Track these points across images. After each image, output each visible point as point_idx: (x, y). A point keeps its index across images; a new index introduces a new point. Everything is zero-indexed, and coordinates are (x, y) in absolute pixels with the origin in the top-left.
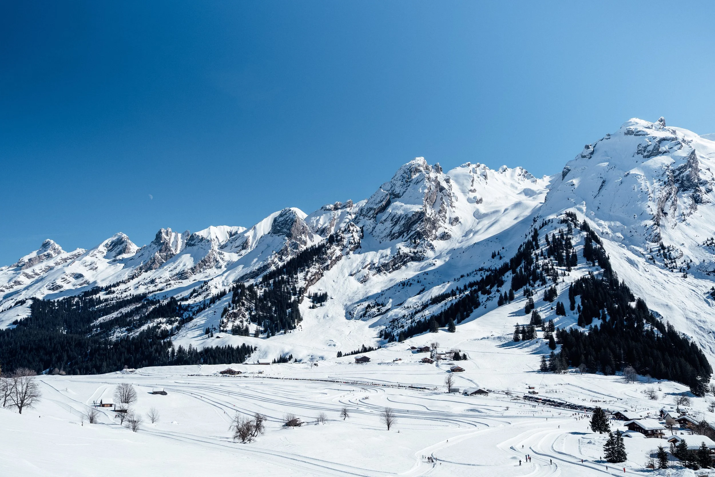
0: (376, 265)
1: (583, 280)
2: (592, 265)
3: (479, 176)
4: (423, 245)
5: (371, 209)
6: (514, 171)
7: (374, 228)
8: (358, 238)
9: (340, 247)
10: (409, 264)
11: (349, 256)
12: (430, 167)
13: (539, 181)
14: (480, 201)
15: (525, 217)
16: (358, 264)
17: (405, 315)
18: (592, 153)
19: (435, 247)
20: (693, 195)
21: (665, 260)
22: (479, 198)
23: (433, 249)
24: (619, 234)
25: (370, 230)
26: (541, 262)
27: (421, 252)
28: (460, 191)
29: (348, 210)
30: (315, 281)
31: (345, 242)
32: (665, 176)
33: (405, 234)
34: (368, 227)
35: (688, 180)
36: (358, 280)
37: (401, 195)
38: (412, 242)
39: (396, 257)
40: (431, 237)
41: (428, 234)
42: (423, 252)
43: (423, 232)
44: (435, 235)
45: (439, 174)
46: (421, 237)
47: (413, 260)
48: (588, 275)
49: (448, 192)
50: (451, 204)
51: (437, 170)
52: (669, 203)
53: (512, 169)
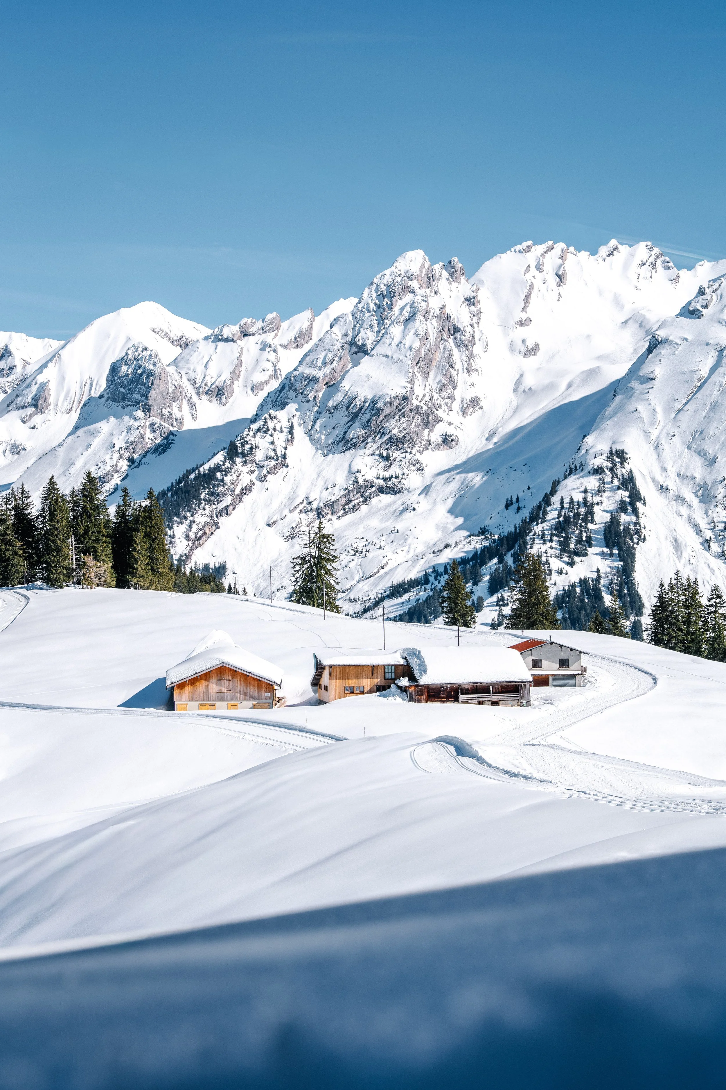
0: (314, 505)
1: (584, 582)
2: (608, 554)
3: (548, 277)
4: (403, 463)
5: (310, 378)
6: (632, 256)
7: (314, 421)
8: (284, 445)
9: (249, 467)
10: (374, 501)
11: (266, 484)
12: (437, 268)
14: (533, 351)
16: (281, 503)
18: (707, 306)
19: (424, 466)
22: (530, 344)
23: (420, 470)
25: (307, 428)
27: (397, 477)
28: (498, 322)
29: (271, 338)
30: (204, 538)
31: (259, 455)
33: (371, 441)
34: (304, 419)
36: (282, 534)
37: (369, 347)
38: (383, 457)
39: (351, 489)
40: (419, 445)
41: (414, 439)
42: (401, 476)
43: (404, 437)
44: (428, 440)
45: (455, 284)
46: (400, 446)
47: (382, 492)
48: (594, 572)
49: (468, 335)
50: (468, 365)
51: (452, 275)
53: (629, 248)
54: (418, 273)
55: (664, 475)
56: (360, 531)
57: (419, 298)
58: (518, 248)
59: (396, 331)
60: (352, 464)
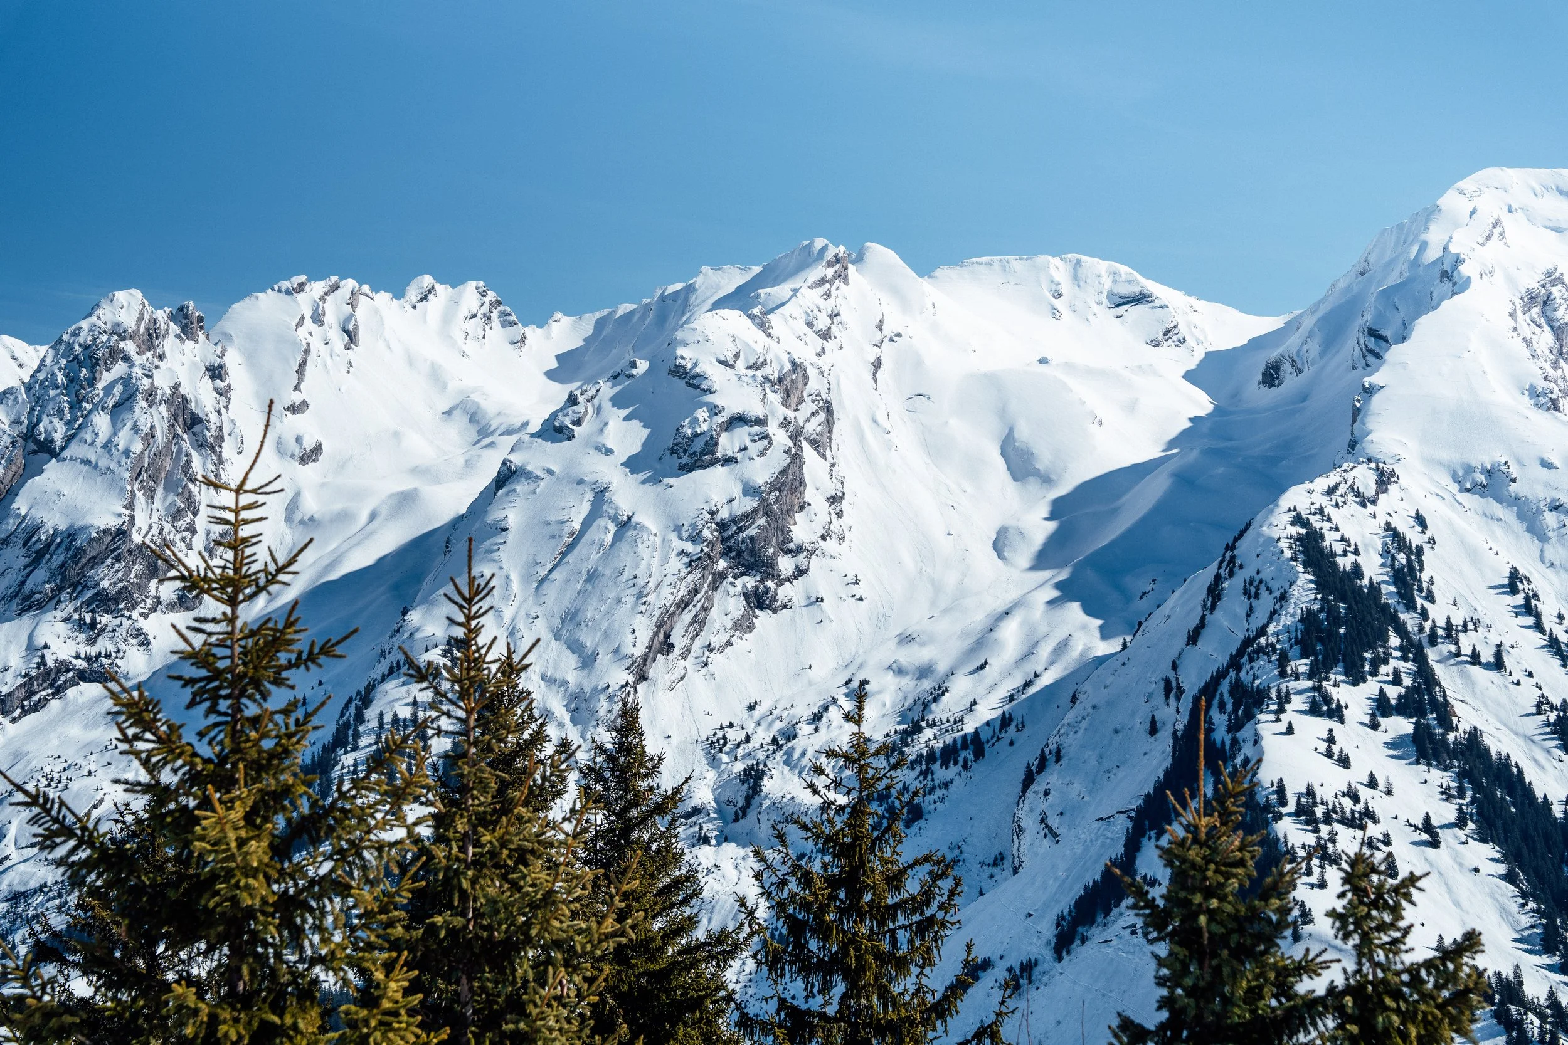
3: (331, 334)
4: (118, 634)
6: (455, 302)
10: (71, 692)
12: (162, 318)
14: (311, 455)
17: (45, 885)
18: (580, 422)
19: (150, 638)
20: (756, 588)
22: (309, 442)
23: (144, 644)
27: (108, 656)
28: (255, 408)
33: (65, 597)
35: (752, 550)
37: (58, 444)
38: (85, 624)
39: (33, 675)
40: (142, 606)
41: (135, 596)
42: (114, 655)
43: (119, 593)
44: (155, 597)
45: (189, 344)
46: (113, 607)
47: (84, 679)
49: (213, 427)
50: (216, 476)
51: (184, 329)
52: (687, 617)
53: (450, 289)
54: (134, 328)
56: (53, 744)
57: (137, 371)
58: (285, 284)
59: (102, 422)
60: (35, 633)
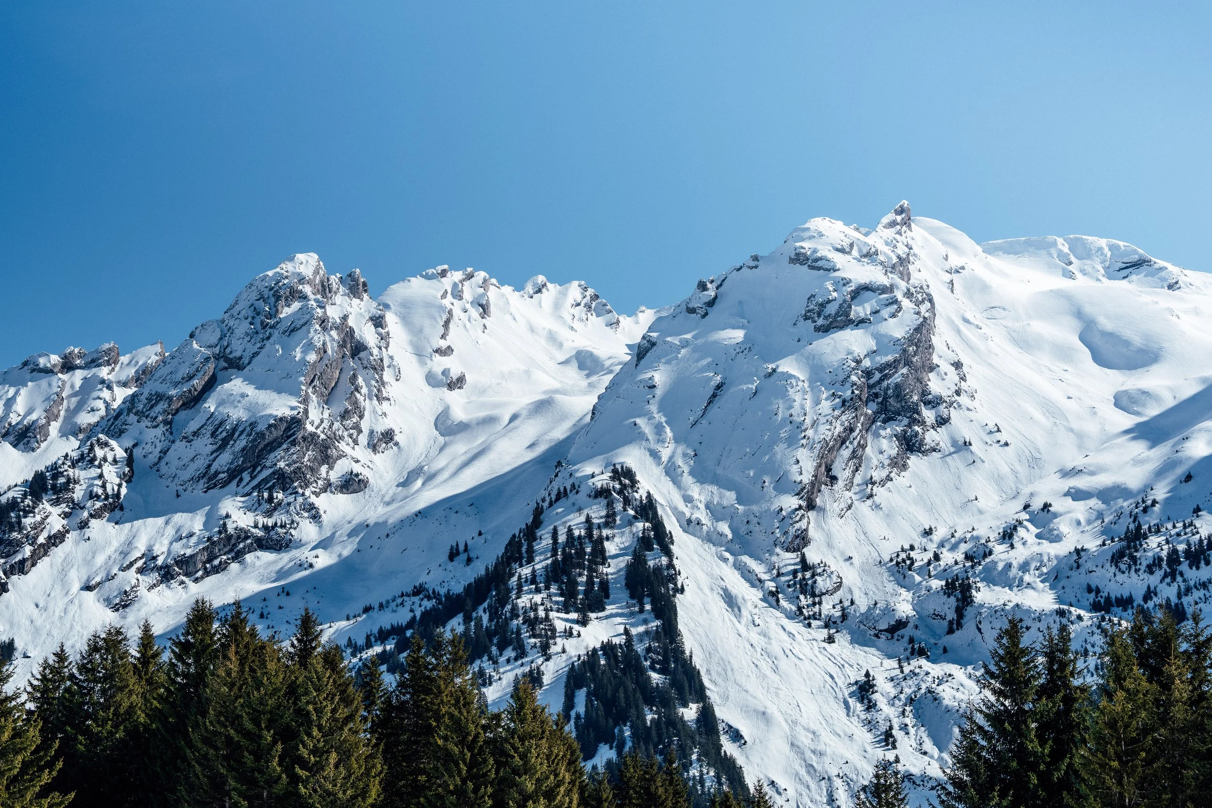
0: (160, 562)
1: (608, 648)
2: (637, 609)
3: (468, 306)
4: (292, 508)
5: (160, 397)
6: (564, 294)
7: (165, 453)
8: (117, 481)
9: (64, 508)
10: (249, 558)
11: (87, 532)
12: (334, 279)
13: (625, 321)
14: (457, 383)
15: (553, 444)
16: (110, 557)
18: (711, 303)
19: (321, 512)
20: (905, 432)
21: (802, 597)
22: (454, 374)
23: (316, 517)
24: (724, 528)
25: (153, 458)
26: (524, 601)
27: (285, 527)
28: (410, 349)
29: (104, 372)
31: (78, 493)
32: (848, 385)
33: (246, 476)
34: (149, 448)
35: (898, 396)
36: (108, 601)
37: (244, 361)
38: (263, 499)
39: (215, 539)
40: (315, 485)
41: (308, 476)
42: (288, 525)
43: (294, 472)
44: (325, 479)
45: (356, 301)
46: (288, 485)
47: (261, 547)
48: (621, 634)
49: (375, 356)
50: (379, 390)
51: (352, 290)
52: (846, 453)
53: (558, 287)
54: (311, 278)
55: (689, 505)
57: (313, 303)
60: (218, 506)
